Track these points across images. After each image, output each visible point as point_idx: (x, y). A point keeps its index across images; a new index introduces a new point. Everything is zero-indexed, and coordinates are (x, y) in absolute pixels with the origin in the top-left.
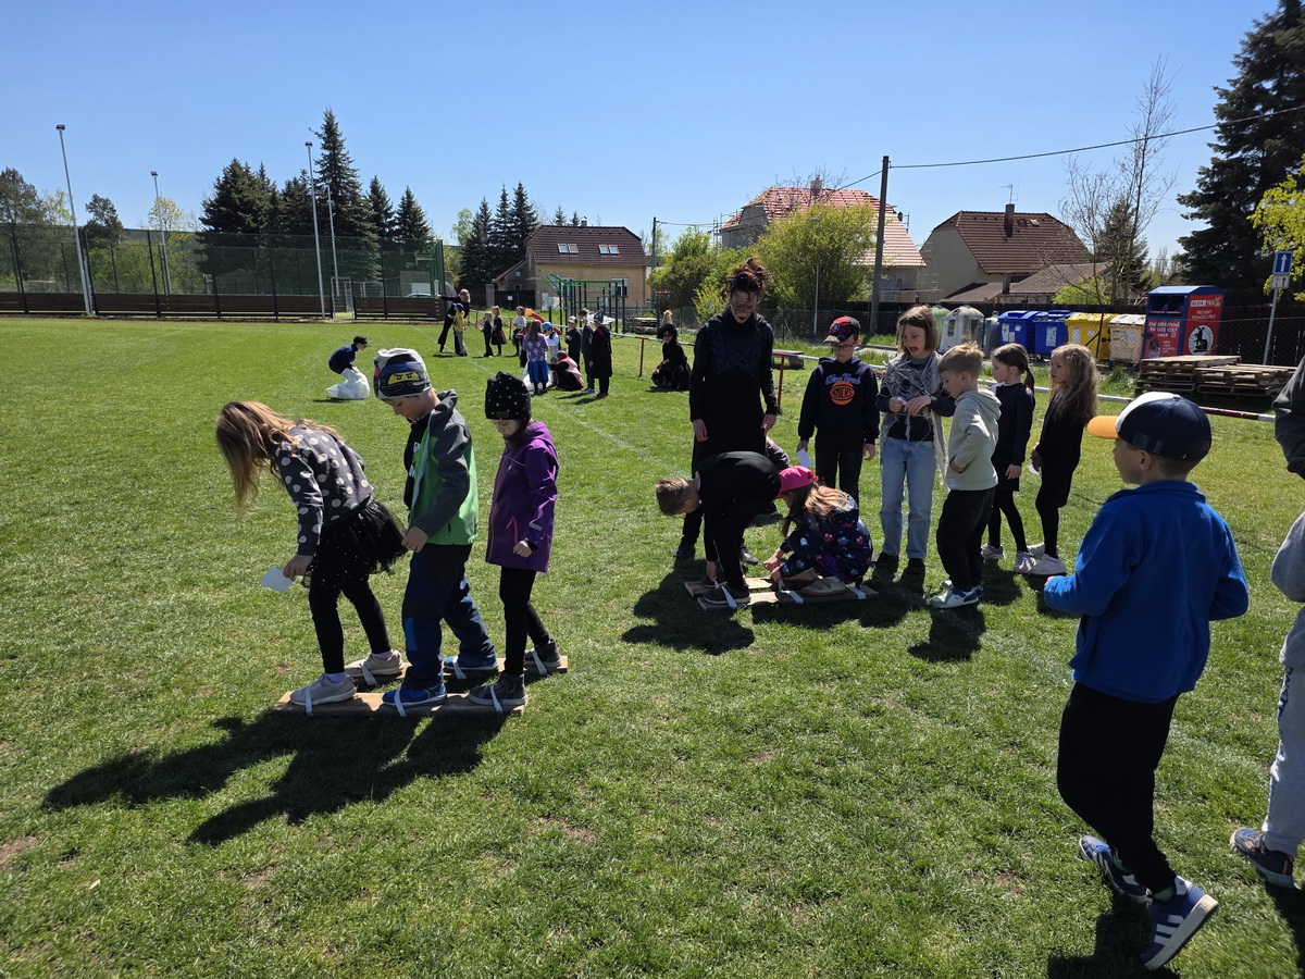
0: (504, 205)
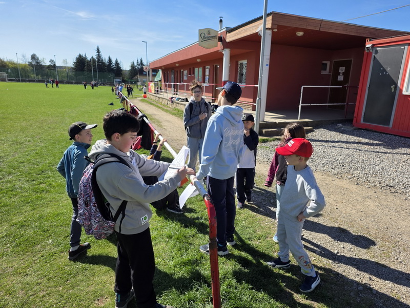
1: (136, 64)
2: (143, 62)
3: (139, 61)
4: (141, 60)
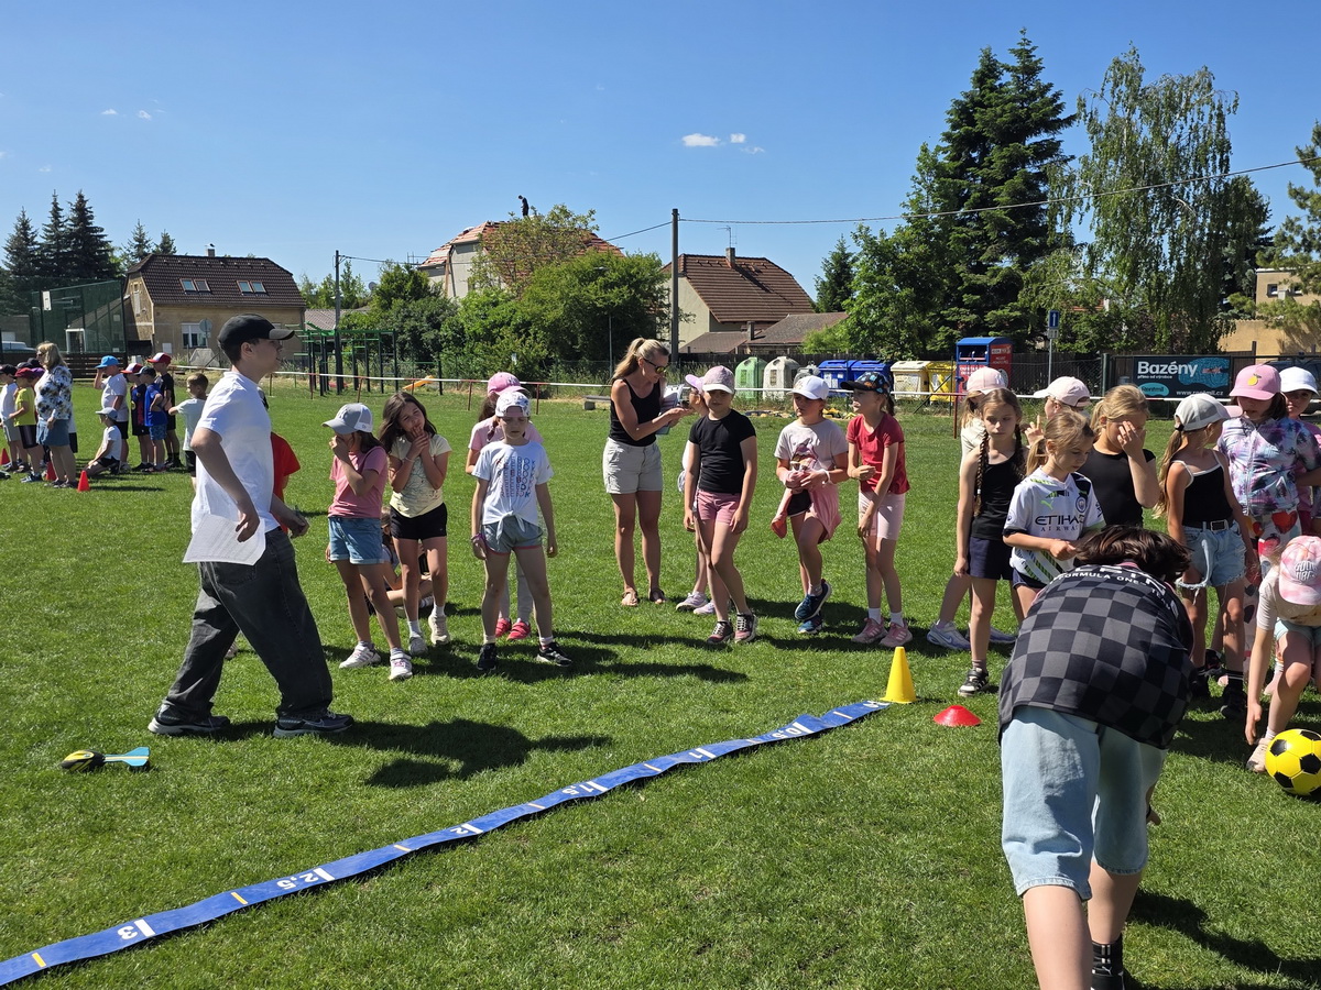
0: (57, 224)
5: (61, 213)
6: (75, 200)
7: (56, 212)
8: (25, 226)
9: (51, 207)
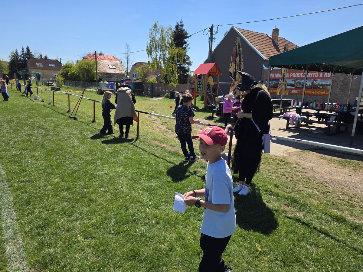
0: (23, 51)
1: (20, 53)
2: (31, 51)
3: (25, 50)
4: (28, 49)
5: (24, 49)
6: (27, 47)
7: (23, 49)
8: (17, 52)
9: (22, 48)
